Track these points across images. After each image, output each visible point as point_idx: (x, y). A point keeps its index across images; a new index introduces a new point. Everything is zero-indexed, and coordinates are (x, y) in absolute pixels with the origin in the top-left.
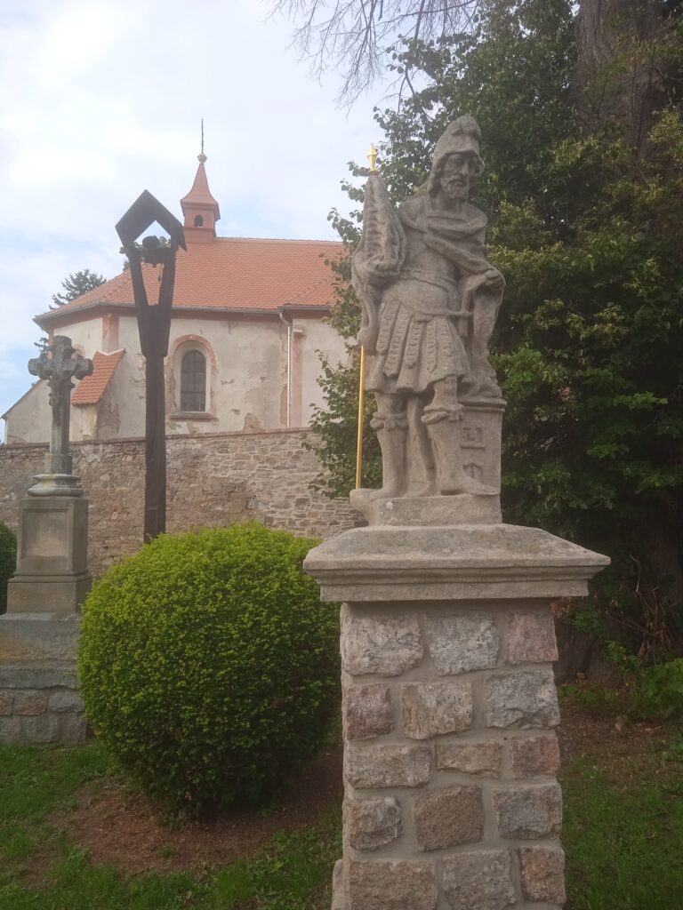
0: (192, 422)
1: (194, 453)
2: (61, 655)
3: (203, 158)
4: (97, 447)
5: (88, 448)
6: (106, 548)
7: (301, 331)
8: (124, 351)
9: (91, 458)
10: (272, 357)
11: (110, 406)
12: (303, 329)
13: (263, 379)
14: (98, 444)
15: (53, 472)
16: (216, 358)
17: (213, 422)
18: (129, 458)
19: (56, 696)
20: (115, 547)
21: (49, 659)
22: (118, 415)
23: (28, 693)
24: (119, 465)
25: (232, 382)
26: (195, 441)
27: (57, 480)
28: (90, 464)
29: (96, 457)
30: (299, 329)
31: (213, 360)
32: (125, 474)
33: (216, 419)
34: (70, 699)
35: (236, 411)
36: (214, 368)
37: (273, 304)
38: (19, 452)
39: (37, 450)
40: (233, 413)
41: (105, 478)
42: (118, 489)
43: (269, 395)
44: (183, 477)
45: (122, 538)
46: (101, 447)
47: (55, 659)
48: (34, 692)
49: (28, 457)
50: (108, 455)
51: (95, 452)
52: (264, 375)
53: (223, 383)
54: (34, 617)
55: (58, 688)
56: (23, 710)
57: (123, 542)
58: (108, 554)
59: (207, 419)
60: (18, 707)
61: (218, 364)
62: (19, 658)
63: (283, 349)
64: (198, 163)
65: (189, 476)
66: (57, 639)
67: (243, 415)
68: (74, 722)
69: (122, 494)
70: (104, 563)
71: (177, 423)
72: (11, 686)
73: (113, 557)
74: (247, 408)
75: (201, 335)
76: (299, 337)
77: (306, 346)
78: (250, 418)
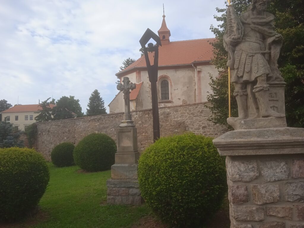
0: (165, 103)
1: (167, 113)
2: (132, 177)
3: (164, 16)
4: (137, 113)
5: (134, 113)
6: (142, 144)
7: (200, 70)
8: (143, 82)
9: (135, 116)
10: (191, 80)
11: (140, 100)
12: (201, 69)
13: (187, 87)
14: (137, 112)
15: (126, 120)
16: (172, 82)
17: (172, 103)
18: (147, 116)
19: (131, 190)
20: (144, 144)
21: (128, 178)
22: (142, 103)
23: (123, 189)
24: (144, 118)
25: (177, 89)
26: (167, 109)
27: (127, 122)
28: (135, 118)
29: (137, 116)
30: (199, 69)
31: (171, 83)
32: (146, 121)
33: (173, 102)
34: (135, 191)
35: (179, 99)
36: (171, 85)
37: (190, 62)
38: (114, 115)
39: (119, 115)
40: (178, 99)
41: (140, 122)
42: (144, 126)
43: (190, 93)
44: (164, 121)
45: (146, 141)
46: (138, 113)
47: (130, 178)
48: (124, 189)
49: (117, 117)
50: (141, 115)
51: (136, 114)
52: (188, 86)
53: (175, 90)
54: (123, 165)
55: (132, 187)
56: (122, 194)
57: (146, 143)
58: (142, 146)
59: (170, 102)
60: (120, 193)
61: (173, 84)
62: (119, 178)
63: (194, 77)
64: (163, 18)
65: (166, 120)
66: (130, 172)
67: (182, 100)
68: (137, 198)
69: (145, 127)
70: (141, 149)
71: (161, 104)
72: (118, 186)
73: (144, 147)
74: (183, 98)
75: (166, 75)
76: (199, 72)
77: (202, 75)
78: (184, 101)
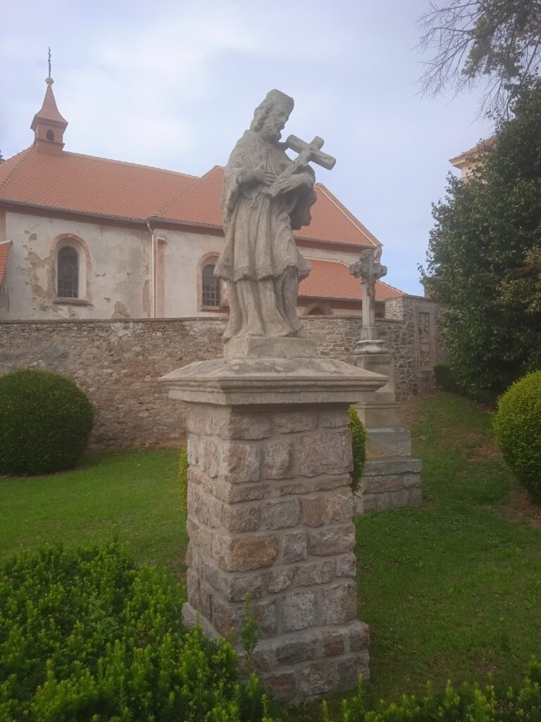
0: (71, 306)
2: (402, 453)
3: (50, 82)
4: (127, 325)
5: (118, 325)
6: (141, 403)
7: (164, 239)
8: (11, 243)
9: (121, 333)
10: (136, 260)
12: (166, 238)
13: (128, 274)
14: (128, 322)
16: (91, 255)
17: (89, 306)
18: (159, 334)
19: (406, 478)
20: (150, 402)
21: (396, 456)
22: (8, 298)
23: (393, 477)
24: (150, 339)
25: (104, 275)
28: (120, 338)
29: (126, 332)
30: (162, 237)
31: (88, 256)
32: (155, 346)
33: (91, 305)
34: (414, 479)
35: (108, 299)
36: (89, 263)
37: (143, 215)
38: (45, 326)
39: (65, 325)
40: (105, 301)
41: (138, 349)
42: (150, 357)
43: (133, 288)
45: (156, 395)
46: (131, 325)
47: (398, 456)
48: (396, 477)
49: (54, 330)
50: (138, 331)
51: (126, 328)
52: (130, 271)
53: (98, 276)
54: (382, 430)
55: (408, 473)
56: (390, 488)
57: (157, 399)
58: (144, 408)
59: (83, 304)
60: (387, 486)
61: (93, 260)
62: (379, 456)
63: (144, 252)
64: (46, 85)
66: (399, 443)
67: (113, 303)
68: (417, 493)
69: (154, 362)
70: (141, 415)
71: (60, 307)
72: (383, 474)
73: (148, 410)
74: (117, 298)
75: (78, 234)
76: (161, 243)
77: (167, 251)
78: (119, 306)
